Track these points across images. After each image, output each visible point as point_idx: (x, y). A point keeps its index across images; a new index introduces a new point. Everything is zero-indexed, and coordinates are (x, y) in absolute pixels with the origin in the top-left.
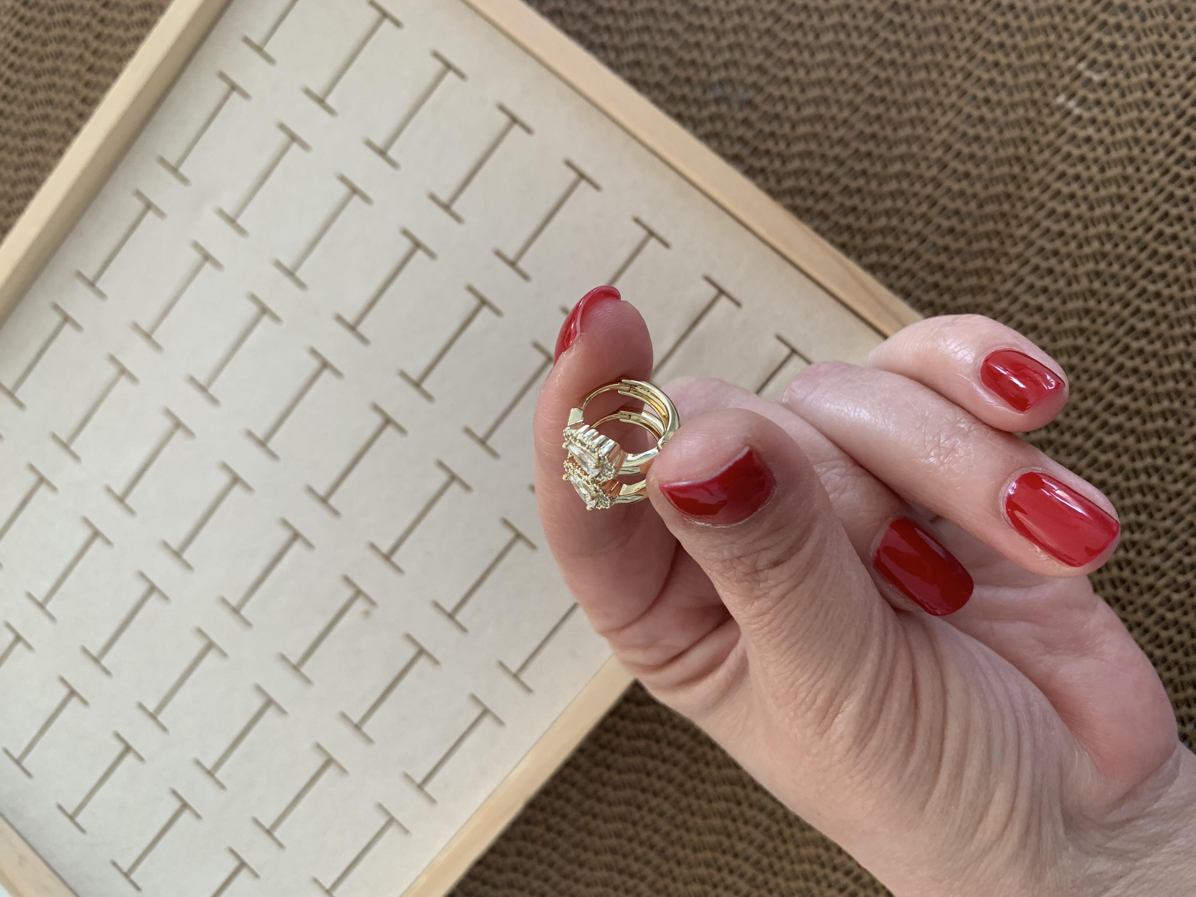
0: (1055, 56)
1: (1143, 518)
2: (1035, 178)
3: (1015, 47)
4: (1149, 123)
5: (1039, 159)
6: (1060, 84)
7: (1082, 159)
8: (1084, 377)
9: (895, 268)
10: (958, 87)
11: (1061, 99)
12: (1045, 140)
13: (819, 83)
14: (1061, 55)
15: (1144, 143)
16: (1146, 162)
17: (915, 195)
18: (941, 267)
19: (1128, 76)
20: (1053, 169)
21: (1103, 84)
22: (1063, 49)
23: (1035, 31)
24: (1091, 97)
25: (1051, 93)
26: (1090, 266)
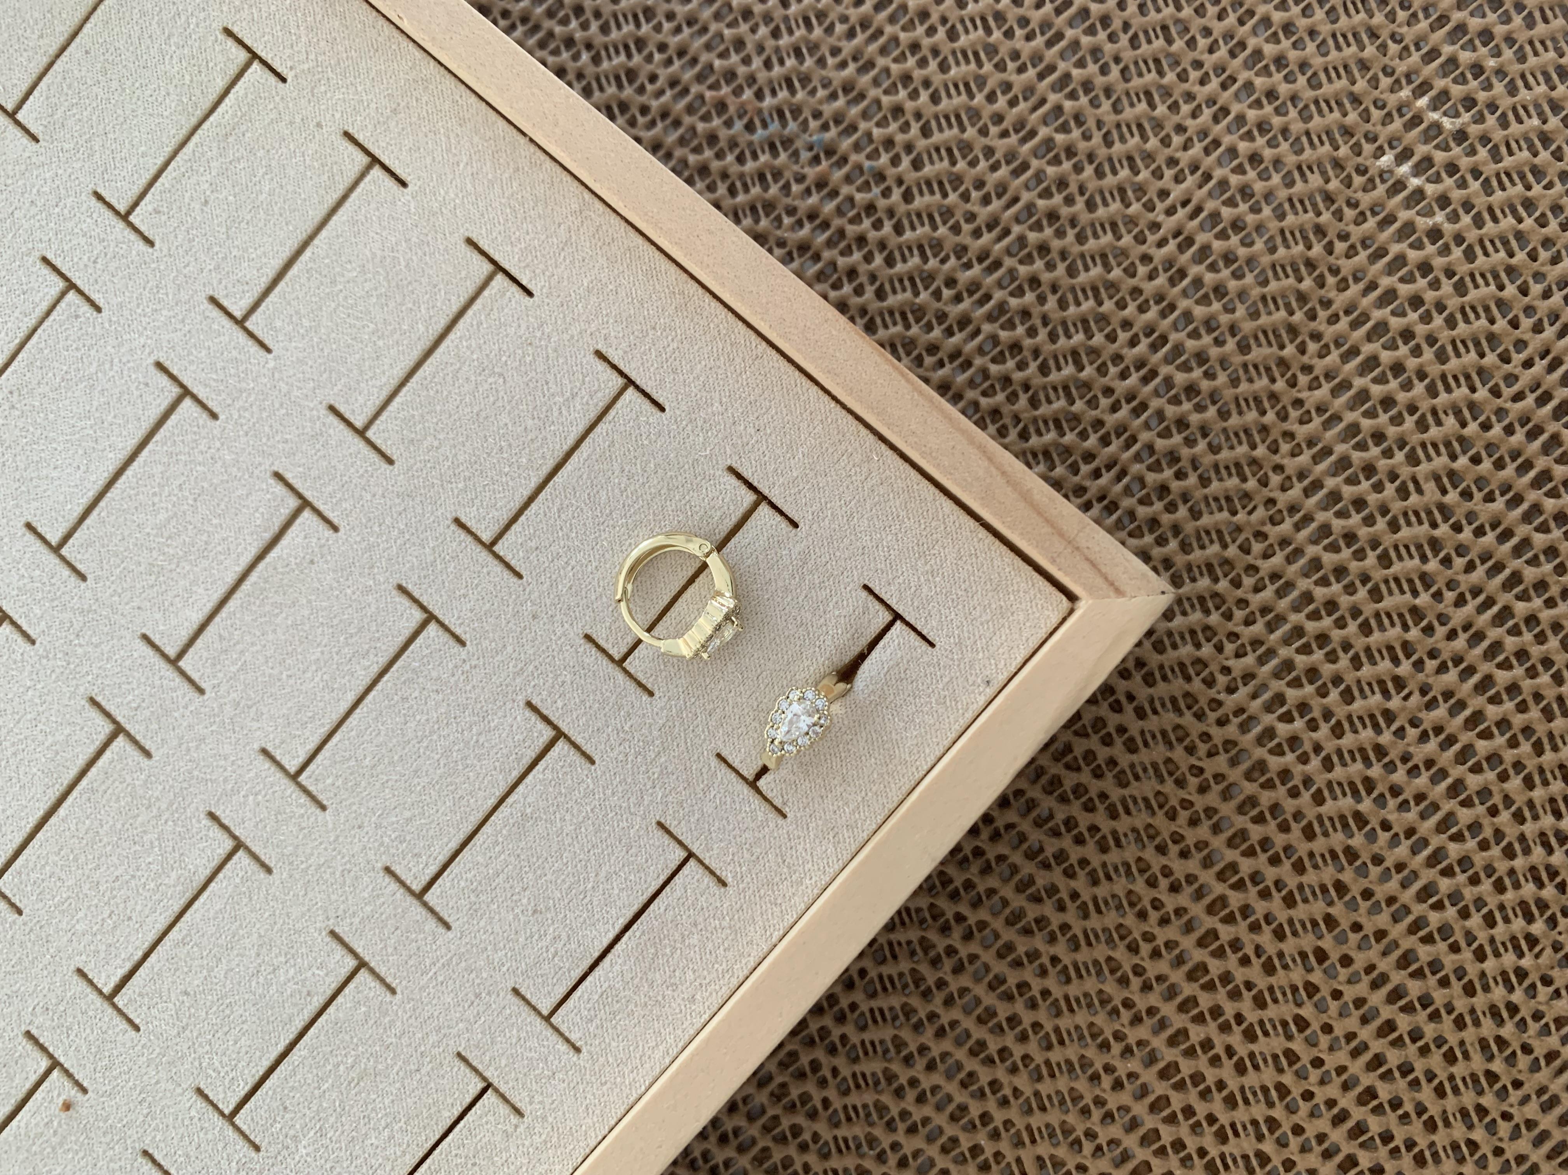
0: (1374, 82)
1: (1538, 927)
2: (1340, 300)
3: (1303, 66)
4: (1543, 207)
5: (1347, 266)
6: (1384, 133)
7: (1425, 268)
8: (1431, 665)
9: (1089, 457)
10: (1203, 133)
11: (1387, 160)
12: (1357, 233)
13: (956, 119)
14: (1385, 82)
15: (1534, 242)
16: (1538, 276)
17: (1126, 324)
18: (1173, 457)
19: (1504, 123)
20: (1372, 286)
21: (1461, 136)
22: (1388, 72)
23: (1339, 39)
24: (1440, 157)
25: (1368, 148)
26: (1441, 462)
